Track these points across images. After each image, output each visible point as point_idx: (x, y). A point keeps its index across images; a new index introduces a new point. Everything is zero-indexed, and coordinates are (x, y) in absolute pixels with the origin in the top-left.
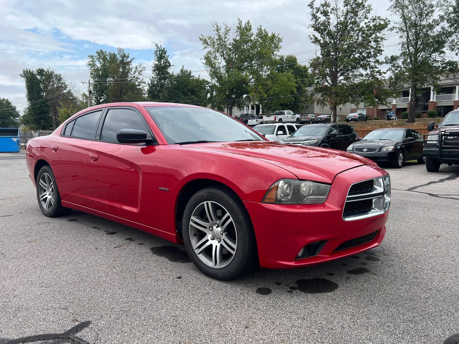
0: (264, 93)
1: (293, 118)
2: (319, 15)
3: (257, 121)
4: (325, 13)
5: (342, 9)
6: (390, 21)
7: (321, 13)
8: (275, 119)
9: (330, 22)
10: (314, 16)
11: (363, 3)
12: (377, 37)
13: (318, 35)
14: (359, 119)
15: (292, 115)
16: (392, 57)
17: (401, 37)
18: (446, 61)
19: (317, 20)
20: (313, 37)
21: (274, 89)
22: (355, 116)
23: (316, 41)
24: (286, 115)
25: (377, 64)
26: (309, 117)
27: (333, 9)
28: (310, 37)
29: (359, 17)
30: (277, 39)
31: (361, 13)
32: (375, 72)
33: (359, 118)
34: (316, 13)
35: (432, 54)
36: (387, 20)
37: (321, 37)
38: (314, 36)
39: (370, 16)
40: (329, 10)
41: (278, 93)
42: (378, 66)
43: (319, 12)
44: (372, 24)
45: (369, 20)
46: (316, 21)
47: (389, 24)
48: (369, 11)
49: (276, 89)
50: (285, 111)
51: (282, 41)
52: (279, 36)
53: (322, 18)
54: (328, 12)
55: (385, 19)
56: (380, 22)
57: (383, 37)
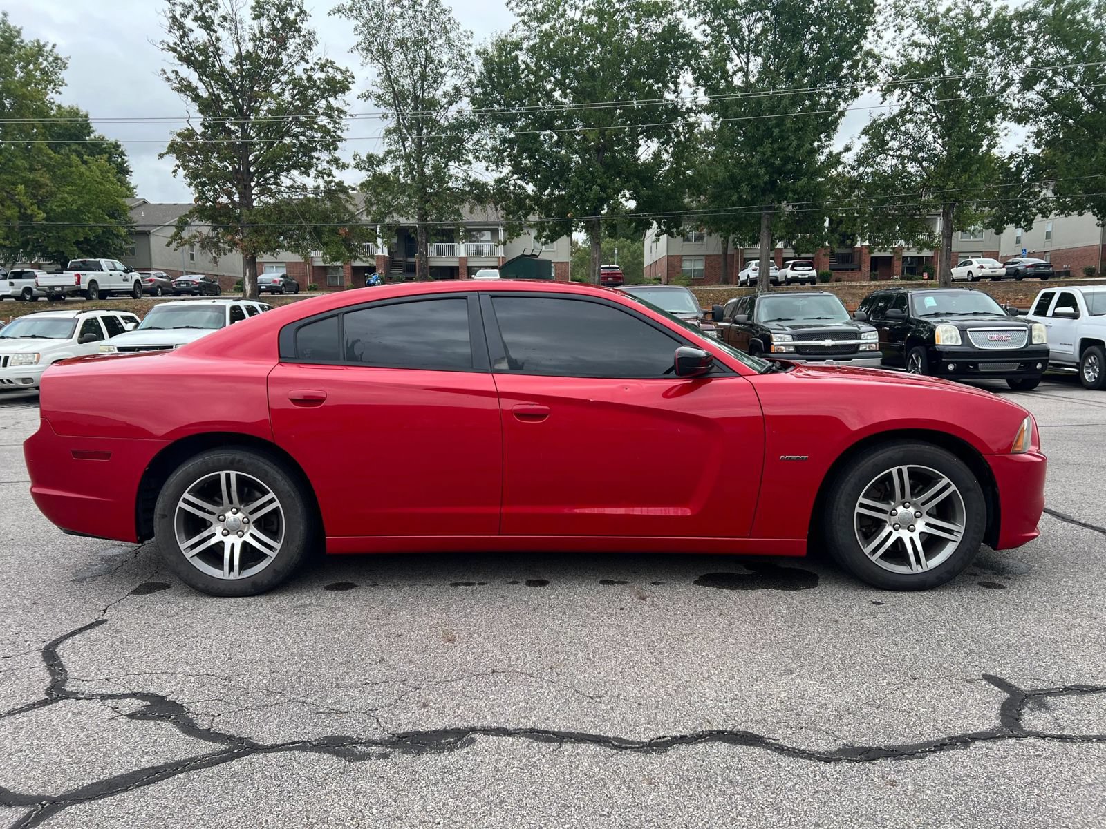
0: (35, 207)
1: (126, 280)
2: (189, 23)
3: (12, 284)
4: (207, 25)
5: (249, 24)
6: (353, 77)
7: (196, 19)
8: (78, 283)
9: (221, 46)
10: (176, 23)
11: (297, 23)
12: (329, 107)
13: (192, 75)
14: (283, 288)
15: (122, 273)
16: (370, 157)
17: (385, 116)
18: (471, 180)
19: (185, 35)
20: (173, 76)
21: (62, 199)
22: (275, 281)
23: (186, 88)
24: (107, 272)
25: (334, 168)
26: (153, 277)
27: (225, 18)
28: (165, 76)
29: (289, 52)
30: (51, 59)
31: (292, 44)
32: (333, 184)
33: (283, 284)
34: (182, 15)
35: (450, 163)
36: (348, 73)
37: (201, 80)
38: (177, 73)
39: (313, 56)
40: (216, 16)
41: (79, 209)
42: (335, 171)
43: (191, 16)
44: (318, 75)
45: (311, 65)
46: (182, 37)
47: (354, 82)
48: (309, 45)
49: (70, 199)
50: (103, 261)
51: (65, 68)
52: (55, 51)
53: (199, 35)
54: (213, 22)
55: (344, 69)
56: (336, 74)
57: (345, 109)
